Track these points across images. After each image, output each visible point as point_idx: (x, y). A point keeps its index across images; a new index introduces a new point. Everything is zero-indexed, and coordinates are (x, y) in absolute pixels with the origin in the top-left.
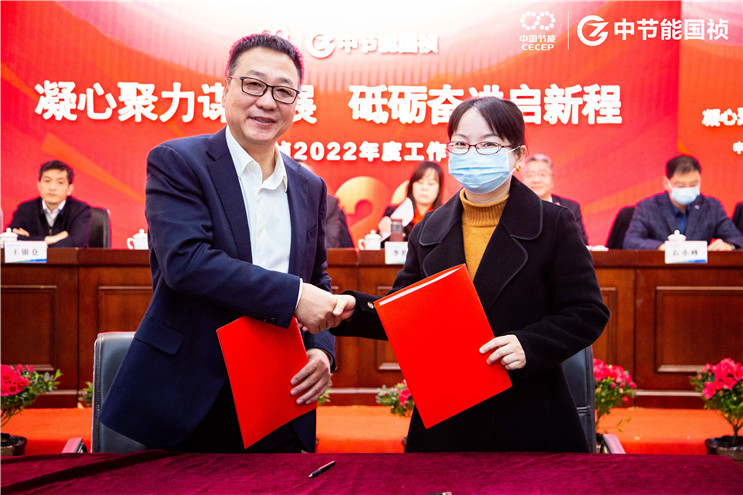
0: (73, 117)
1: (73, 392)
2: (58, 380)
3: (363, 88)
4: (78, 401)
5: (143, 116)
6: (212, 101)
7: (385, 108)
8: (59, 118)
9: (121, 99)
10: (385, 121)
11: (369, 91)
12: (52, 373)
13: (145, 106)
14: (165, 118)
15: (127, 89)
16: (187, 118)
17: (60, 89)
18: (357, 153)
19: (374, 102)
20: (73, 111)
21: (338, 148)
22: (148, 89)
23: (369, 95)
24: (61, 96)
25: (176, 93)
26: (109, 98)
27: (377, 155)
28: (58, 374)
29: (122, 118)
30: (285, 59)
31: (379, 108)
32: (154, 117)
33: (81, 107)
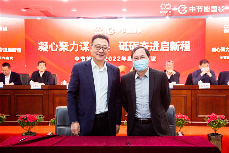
0: (48, 51)
1: (48, 122)
2: (44, 118)
3: (122, 42)
4: (49, 124)
5: (65, 50)
6: (83, 46)
7: (128, 47)
8: (44, 51)
9: (60, 46)
10: (128, 51)
11: (124, 43)
12: (43, 117)
13: (66, 48)
14: (71, 50)
15: (61, 43)
16: (77, 51)
17: (44, 44)
18: (121, 59)
19: (125, 46)
20: (47, 49)
21: (116, 58)
22: (66, 43)
23: (124, 44)
24: (44, 45)
25: (74, 44)
26: (57, 46)
27: (126, 60)
28: (44, 117)
29: (60, 51)
30: (105, 40)
31: (126, 47)
32: (68, 50)
33: (49, 48)
